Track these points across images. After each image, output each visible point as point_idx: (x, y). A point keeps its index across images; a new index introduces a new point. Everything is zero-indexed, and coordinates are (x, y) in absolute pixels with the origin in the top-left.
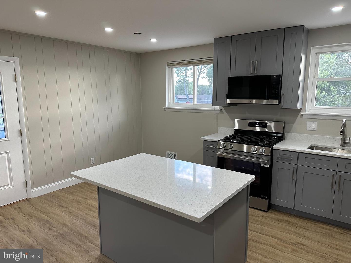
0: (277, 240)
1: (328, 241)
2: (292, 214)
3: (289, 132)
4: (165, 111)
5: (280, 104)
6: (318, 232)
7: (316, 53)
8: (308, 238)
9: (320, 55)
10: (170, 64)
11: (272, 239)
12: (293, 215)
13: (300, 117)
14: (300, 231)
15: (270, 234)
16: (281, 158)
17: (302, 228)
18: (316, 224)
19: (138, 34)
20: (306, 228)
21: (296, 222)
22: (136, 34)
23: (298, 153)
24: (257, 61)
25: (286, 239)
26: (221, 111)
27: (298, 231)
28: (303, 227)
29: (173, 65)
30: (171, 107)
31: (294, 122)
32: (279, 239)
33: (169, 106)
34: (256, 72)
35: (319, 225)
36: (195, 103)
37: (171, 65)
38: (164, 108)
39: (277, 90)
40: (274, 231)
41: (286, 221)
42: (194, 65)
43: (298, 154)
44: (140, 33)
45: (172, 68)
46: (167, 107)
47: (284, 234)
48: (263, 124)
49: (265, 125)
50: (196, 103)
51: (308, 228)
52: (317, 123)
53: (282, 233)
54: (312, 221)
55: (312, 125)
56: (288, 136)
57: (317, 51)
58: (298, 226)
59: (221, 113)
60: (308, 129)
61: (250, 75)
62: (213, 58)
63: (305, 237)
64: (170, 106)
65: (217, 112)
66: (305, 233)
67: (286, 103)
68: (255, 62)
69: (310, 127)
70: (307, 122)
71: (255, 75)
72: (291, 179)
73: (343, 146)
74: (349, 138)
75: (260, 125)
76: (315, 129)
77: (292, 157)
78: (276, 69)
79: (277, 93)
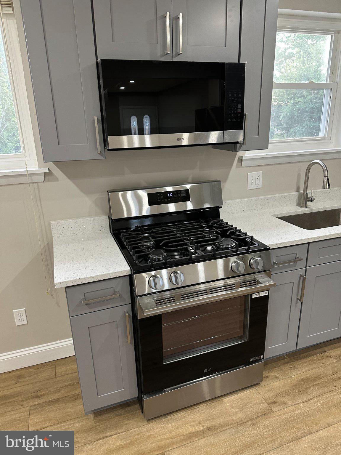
13: (237, 167)
24: (181, 15)
26: (48, 174)
34: (181, 49)
43: (308, 247)
49: (185, 195)
52: (263, 174)
55: (255, 179)
59: (47, 181)
65: (34, 177)
67: (249, 138)
69: (252, 182)
70: (248, 173)
71: (176, 59)
72: (294, 299)
73: (306, 207)
74: (311, 190)
75: (176, 196)
76: (260, 185)
77: (297, 256)
78: (226, 47)
79: (239, 113)
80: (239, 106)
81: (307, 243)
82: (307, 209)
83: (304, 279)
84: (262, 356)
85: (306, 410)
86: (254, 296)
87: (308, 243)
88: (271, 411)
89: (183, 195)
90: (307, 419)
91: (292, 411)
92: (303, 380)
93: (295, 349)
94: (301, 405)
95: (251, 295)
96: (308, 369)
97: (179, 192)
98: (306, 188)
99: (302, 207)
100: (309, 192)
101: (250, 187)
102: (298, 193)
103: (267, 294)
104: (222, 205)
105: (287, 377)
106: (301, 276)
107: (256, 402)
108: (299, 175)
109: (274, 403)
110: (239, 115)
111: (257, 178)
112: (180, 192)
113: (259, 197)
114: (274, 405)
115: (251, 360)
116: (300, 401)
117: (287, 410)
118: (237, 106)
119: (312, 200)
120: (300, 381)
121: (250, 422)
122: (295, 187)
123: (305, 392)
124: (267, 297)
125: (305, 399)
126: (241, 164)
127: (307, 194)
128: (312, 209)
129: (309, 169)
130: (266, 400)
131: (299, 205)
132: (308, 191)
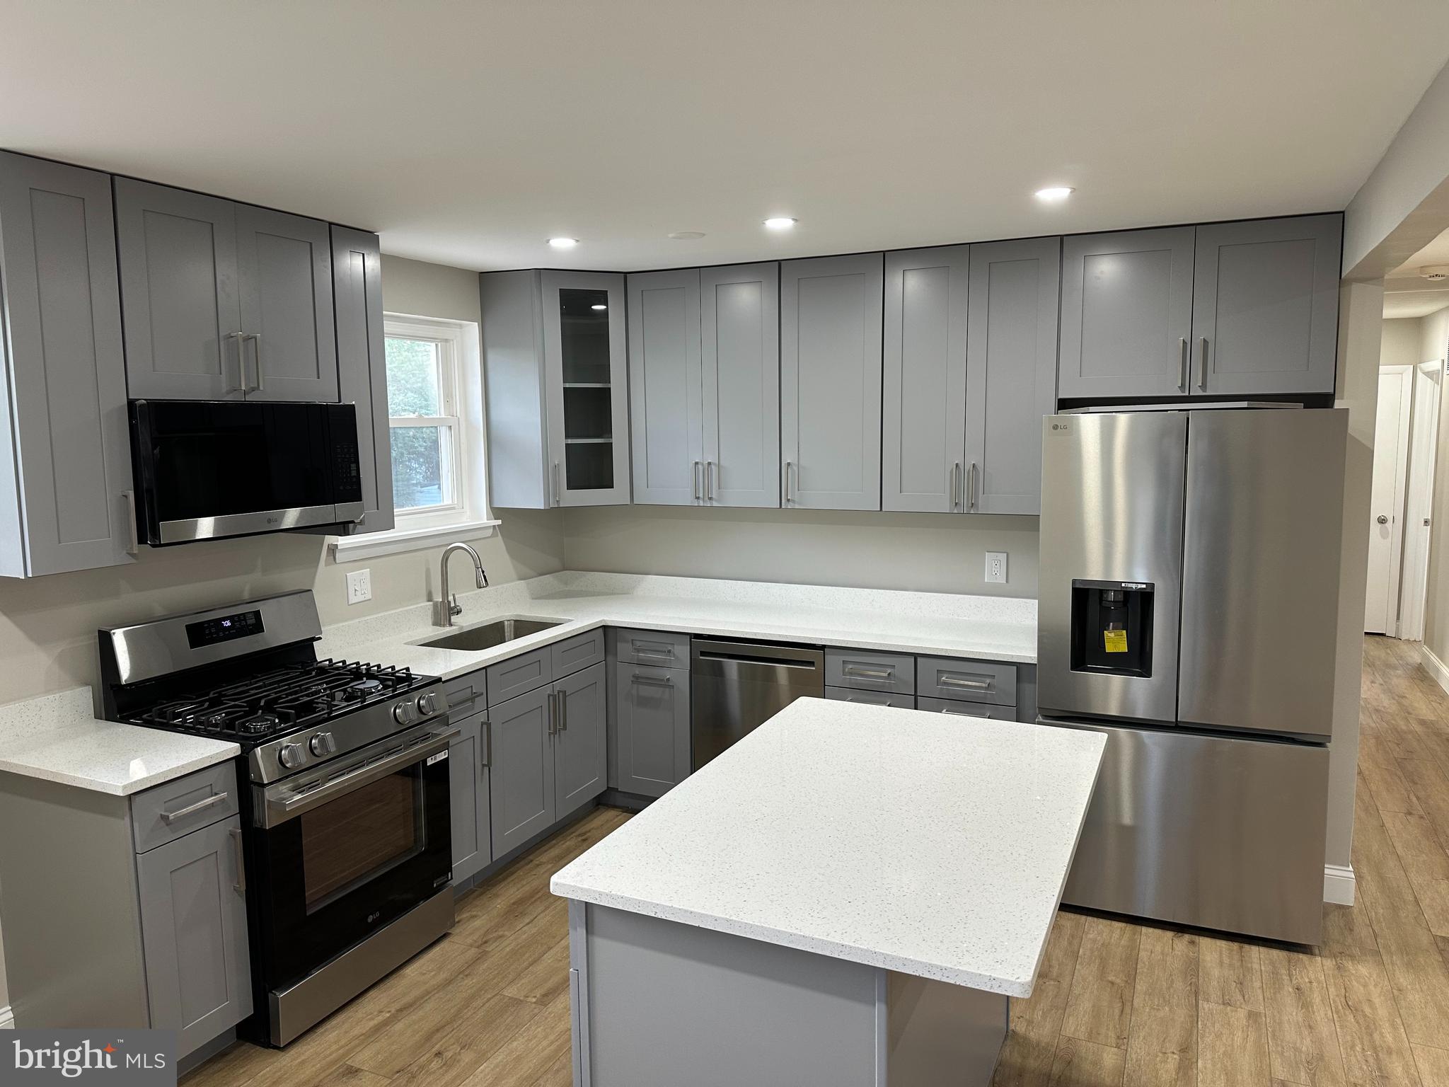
24: (257, 335)
49: (254, 621)
52: (370, 573)
55: (359, 585)
69: (356, 590)
70: (348, 574)
71: (249, 398)
72: (478, 765)
73: (451, 625)
74: (454, 595)
75: (237, 625)
76: (369, 596)
77: (474, 691)
78: (319, 378)
79: (354, 476)
80: (353, 466)
81: (483, 668)
82: (454, 628)
83: (489, 725)
84: (450, 875)
85: (534, 930)
86: (430, 762)
87: (485, 668)
88: (485, 953)
89: (251, 621)
90: (540, 938)
91: (516, 939)
92: (514, 904)
93: (490, 862)
94: (526, 928)
95: (425, 761)
96: (516, 889)
97: (242, 617)
98: (445, 593)
99: (444, 626)
100: (451, 598)
101: (353, 599)
102: (431, 603)
103: (447, 756)
104: (321, 633)
105: (489, 909)
106: (483, 724)
107: (456, 954)
108: (428, 571)
109: (486, 942)
110: (354, 480)
111: (362, 582)
112: (244, 617)
113: (372, 617)
114: (486, 945)
115: (435, 885)
116: (521, 925)
117: (508, 942)
118: (350, 467)
119: (459, 612)
120: (510, 907)
121: (461, 976)
122: (424, 593)
123: (523, 914)
124: (446, 760)
125: (528, 921)
126: (333, 559)
127: (449, 602)
128: (462, 627)
129: (447, 559)
130: (471, 946)
131: (437, 623)
132: (449, 598)
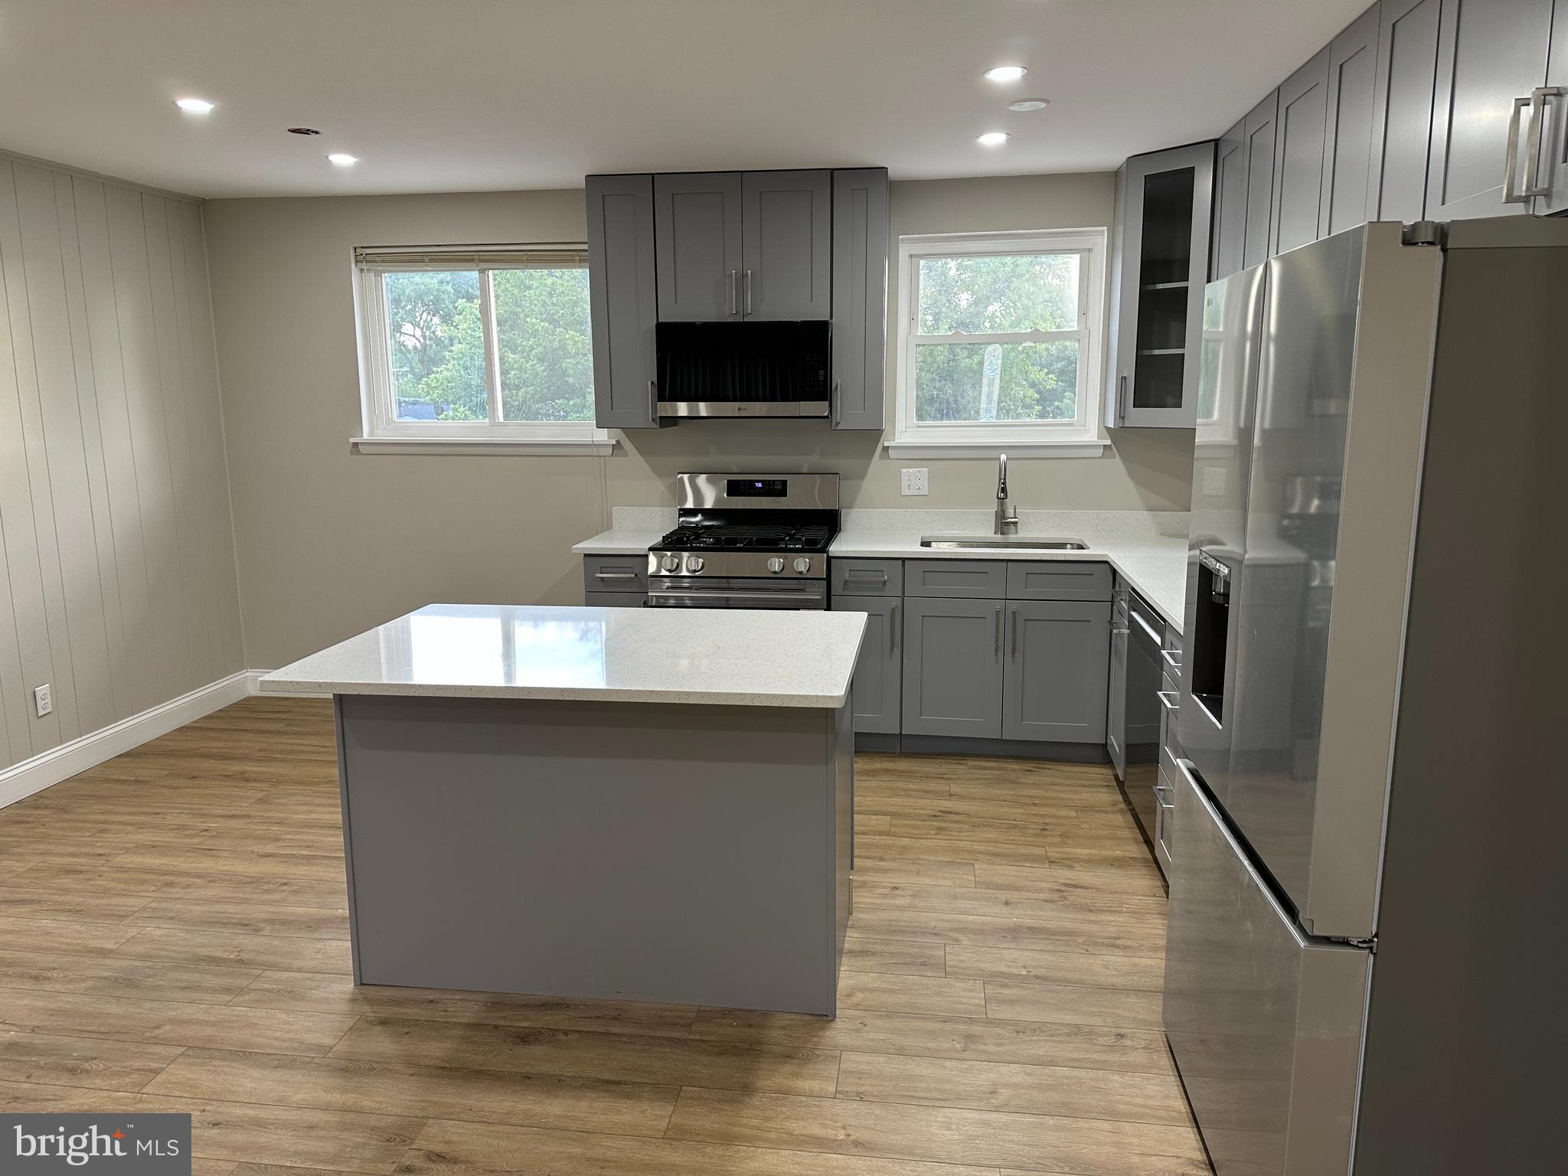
0: (888, 818)
1: (1008, 792)
2: (895, 753)
3: (851, 508)
4: (359, 453)
5: (831, 415)
6: (977, 779)
7: (911, 256)
8: (962, 797)
9: (922, 262)
10: (369, 258)
11: (874, 817)
12: (898, 755)
13: (881, 458)
14: (933, 786)
15: (865, 808)
16: (853, 582)
17: (934, 778)
18: (963, 762)
19: (307, 132)
20: (945, 776)
21: (914, 768)
22: (294, 131)
23: (903, 560)
24: (749, 272)
25: (911, 811)
26: (617, 447)
27: (928, 788)
28: (935, 776)
29: (383, 261)
30: (383, 435)
31: (862, 475)
32: (893, 815)
33: (371, 433)
34: (749, 308)
35: (971, 763)
36: (498, 418)
37: (377, 259)
38: (352, 440)
39: (821, 372)
40: (870, 799)
41: (887, 770)
42: (483, 265)
43: (903, 566)
44: (313, 132)
45: (378, 274)
46: (366, 436)
47: (899, 800)
48: (774, 485)
49: (780, 487)
50: (501, 419)
51: (950, 776)
52: (929, 473)
53: (892, 799)
54: (950, 757)
55: (915, 479)
56: (850, 519)
57: (917, 249)
58: (922, 777)
59: (615, 456)
60: (905, 492)
61: (730, 320)
62: (585, 247)
63: (952, 795)
64: (379, 432)
65: (600, 449)
66: (947, 788)
67: (848, 413)
68: (744, 276)
69: (910, 485)
70: (902, 469)
73: (1002, 534)
75: (767, 487)
76: (923, 491)
78: (812, 301)
79: (822, 380)
87: (900, 559)
99: (997, 533)
106: (894, 608)
110: (822, 383)
111: (918, 479)
112: (774, 483)
118: (818, 372)
119: (1014, 524)
126: (886, 454)
127: (1005, 512)
